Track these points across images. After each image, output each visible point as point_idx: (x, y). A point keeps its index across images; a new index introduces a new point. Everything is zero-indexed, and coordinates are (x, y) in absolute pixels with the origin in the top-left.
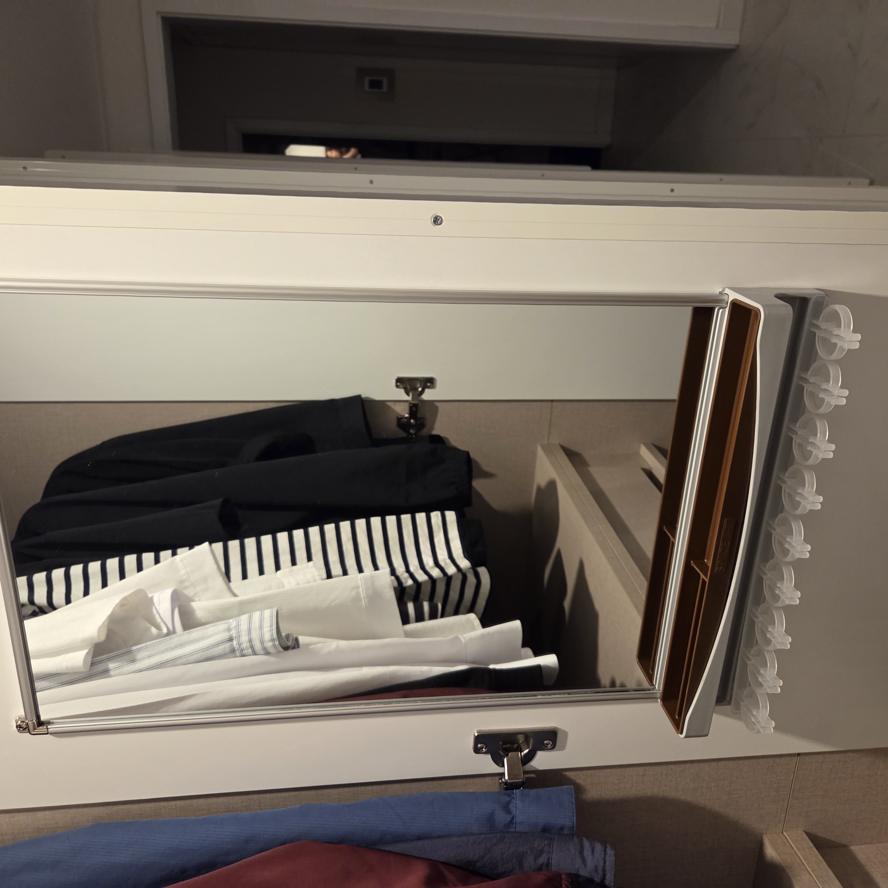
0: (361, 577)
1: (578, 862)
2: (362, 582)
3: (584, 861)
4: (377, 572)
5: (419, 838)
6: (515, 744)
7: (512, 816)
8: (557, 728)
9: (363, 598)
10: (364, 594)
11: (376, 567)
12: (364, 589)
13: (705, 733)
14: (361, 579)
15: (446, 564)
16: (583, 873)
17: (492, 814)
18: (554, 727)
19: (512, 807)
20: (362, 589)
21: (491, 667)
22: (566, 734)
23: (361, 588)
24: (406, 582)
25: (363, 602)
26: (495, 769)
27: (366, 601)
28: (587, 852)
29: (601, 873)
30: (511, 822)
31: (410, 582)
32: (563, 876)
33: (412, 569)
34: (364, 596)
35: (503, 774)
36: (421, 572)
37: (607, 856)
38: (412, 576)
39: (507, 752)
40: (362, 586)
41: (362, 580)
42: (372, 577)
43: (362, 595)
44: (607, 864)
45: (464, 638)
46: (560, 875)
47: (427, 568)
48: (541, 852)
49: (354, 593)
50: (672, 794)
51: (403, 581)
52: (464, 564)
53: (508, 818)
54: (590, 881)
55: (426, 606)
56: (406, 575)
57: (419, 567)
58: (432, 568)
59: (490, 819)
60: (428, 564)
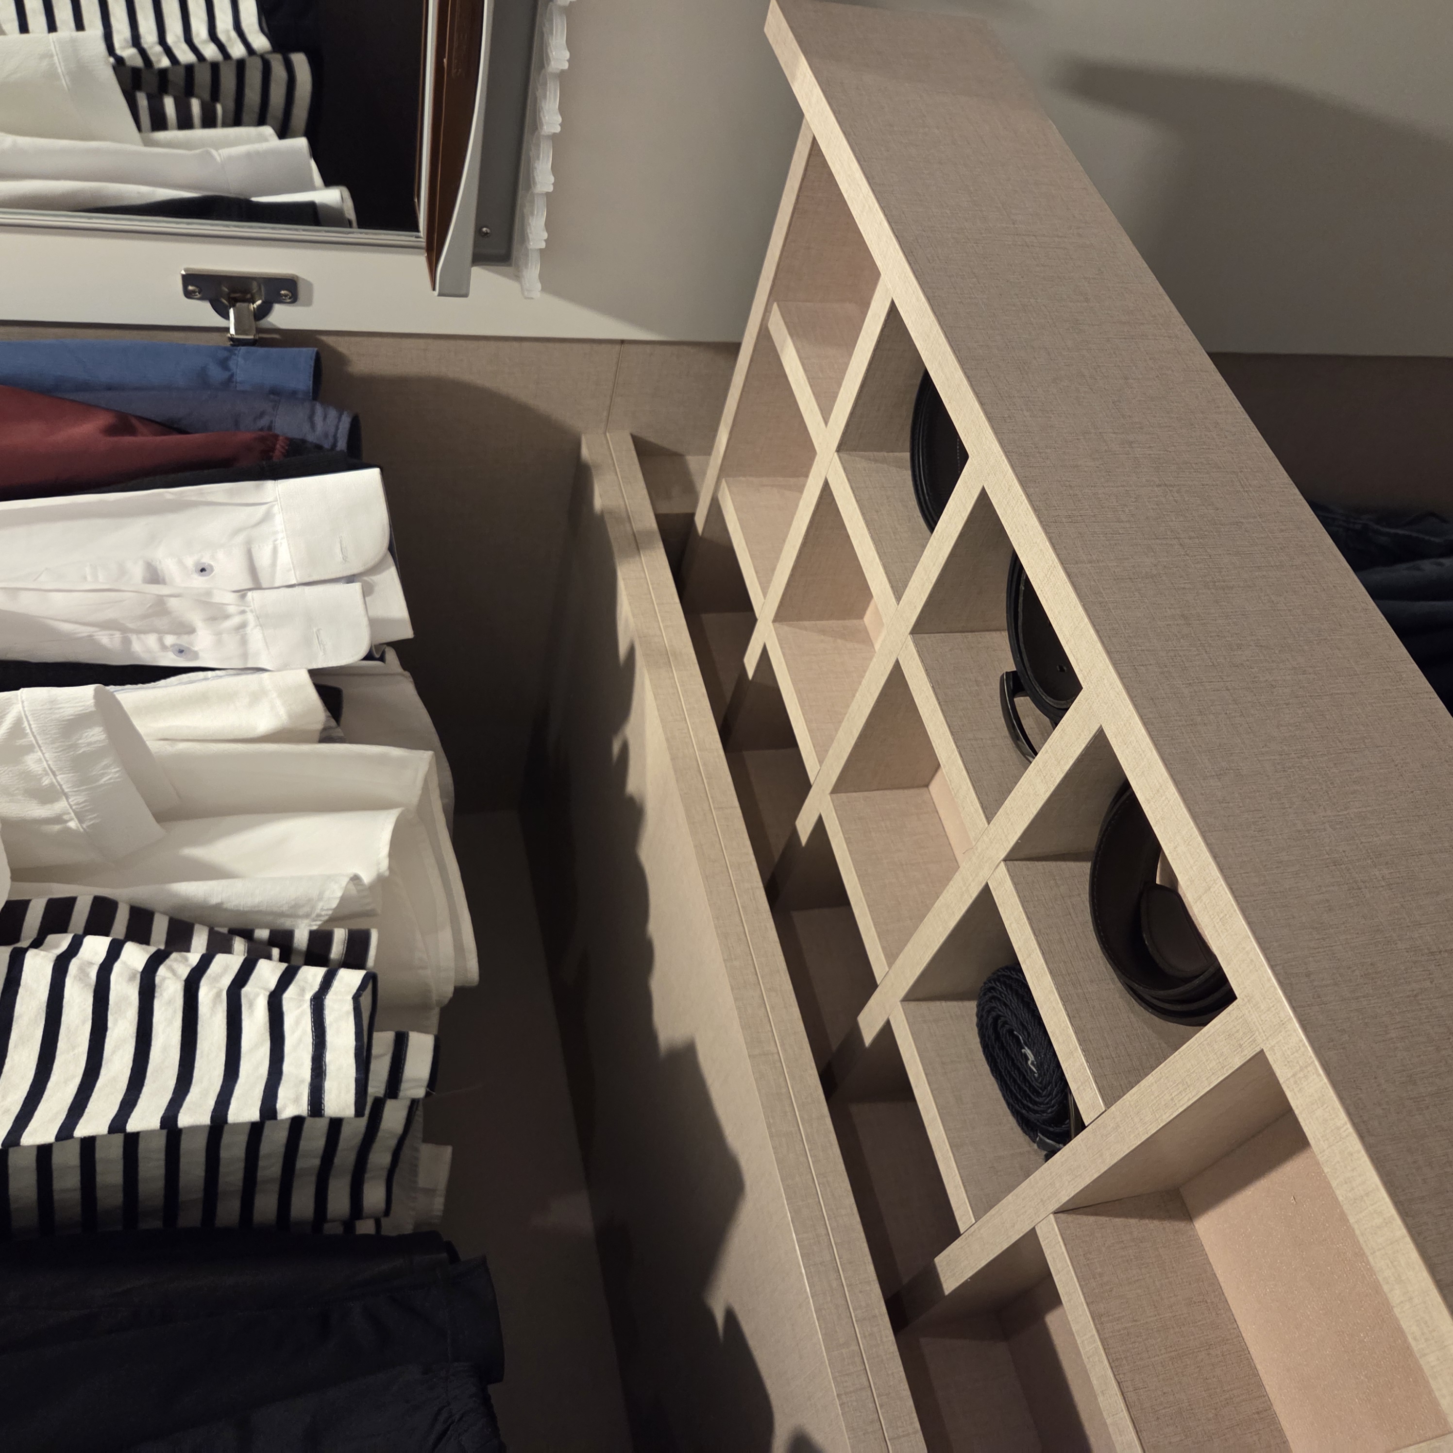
0: (55, 39)
1: (306, 427)
2: (57, 49)
3: (313, 426)
4: (80, 33)
5: (110, 388)
6: (248, 293)
7: (230, 373)
8: (297, 277)
9: (61, 74)
10: (63, 68)
11: (79, 25)
12: (61, 60)
13: (463, 292)
14: (54, 42)
15: (229, 39)
16: (311, 438)
17: (204, 369)
18: (292, 274)
19: (231, 364)
20: (59, 59)
21: (254, 199)
22: (310, 285)
23: (56, 58)
24: (159, 61)
25: (63, 82)
26: (216, 320)
27: (67, 81)
28: (318, 418)
29: (331, 439)
30: (231, 378)
31: (165, 62)
32: (281, 438)
33: (170, 39)
34: (62, 71)
35: (227, 329)
36: (185, 47)
37: (341, 424)
38: (168, 52)
39: (233, 302)
40: (57, 55)
41: (56, 44)
42: (73, 41)
43: (59, 70)
44: (339, 431)
45: (220, 155)
46: (276, 437)
47: (196, 41)
48: (262, 415)
49: (45, 63)
50: (467, 377)
51: (153, 58)
52: (260, 42)
53: (226, 375)
54: (319, 447)
55: (195, 105)
56: (159, 49)
57: (182, 39)
58: (204, 42)
59: (202, 375)
60: (198, 35)
